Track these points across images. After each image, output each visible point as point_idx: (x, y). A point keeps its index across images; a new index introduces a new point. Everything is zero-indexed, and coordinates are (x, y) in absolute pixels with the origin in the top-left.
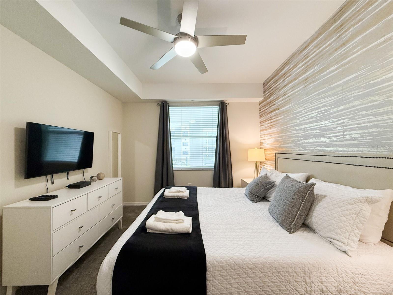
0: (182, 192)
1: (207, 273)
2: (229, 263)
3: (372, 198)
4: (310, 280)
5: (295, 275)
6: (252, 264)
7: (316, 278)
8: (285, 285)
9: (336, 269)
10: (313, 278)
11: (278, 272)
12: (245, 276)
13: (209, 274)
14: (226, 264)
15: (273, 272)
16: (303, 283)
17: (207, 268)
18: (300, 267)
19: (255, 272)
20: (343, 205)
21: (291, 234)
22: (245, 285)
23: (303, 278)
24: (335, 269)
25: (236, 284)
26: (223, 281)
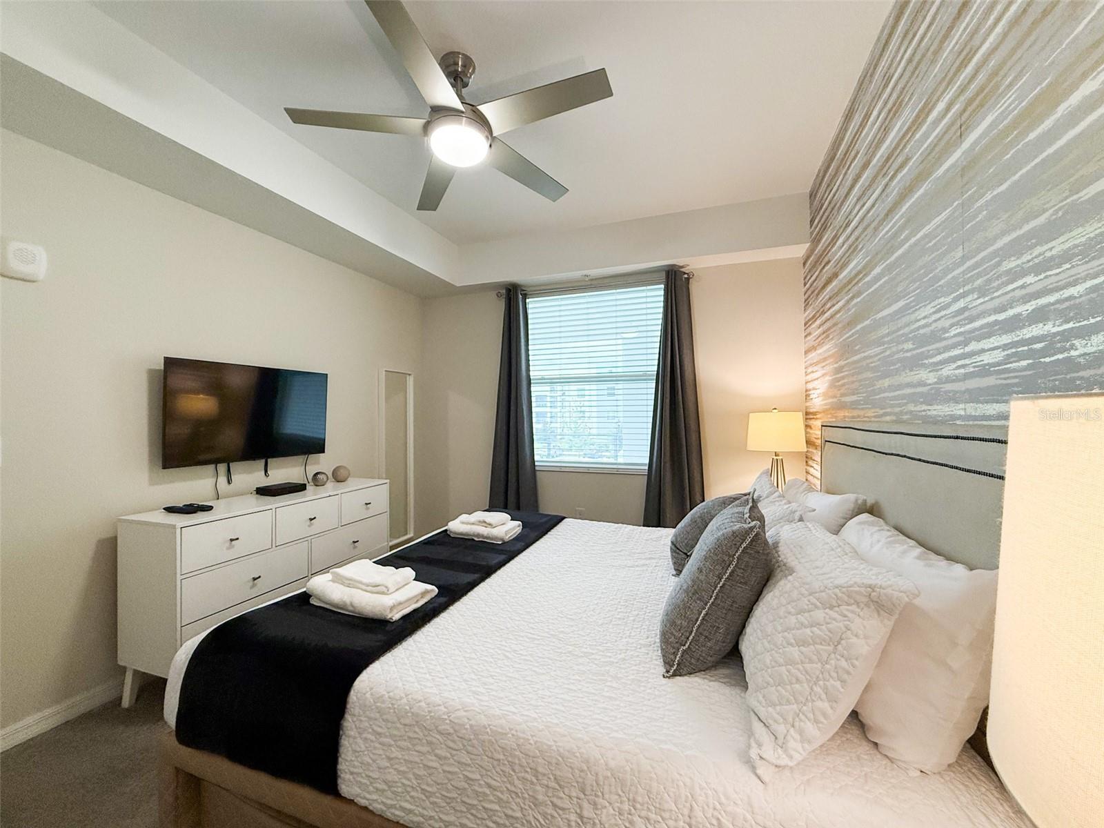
0: (490, 524)
1: (347, 716)
2: (396, 706)
3: (882, 590)
4: (596, 814)
5: (553, 784)
6: (448, 721)
7: (617, 813)
8: (522, 805)
9: (688, 805)
10: (604, 811)
11: (508, 761)
12: (425, 749)
13: (350, 720)
14: (390, 705)
15: (493, 758)
16: (573, 817)
17: (348, 706)
18: (571, 767)
19: (452, 745)
20: (806, 607)
21: (667, 677)
22: (422, 772)
23: (576, 803)
24: (684, 806)
25: (402, 763)
26: (375, 748)
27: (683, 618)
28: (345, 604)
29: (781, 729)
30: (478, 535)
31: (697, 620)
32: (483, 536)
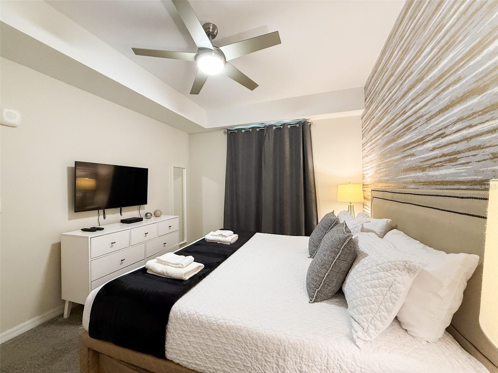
0: (224, 236)
1: (169, 323)
2: (192, 318)
3: (411, 263)
4: (285, 364)
5: (264, 351)
6: (216, 324)
7: (294, 363)
8: (251, 361)
9: (326, 359)
10: (289, 362)
11: (244, 342)
12: (206, 337)
13: (170, 324)
14: (189, 318)
15: (237, 341)
16: (275, 366)
17: (169, 319)
18: (273, 344)
19: (218, 335)
21: (311, 303)
22: (204, 348)
23: (275, 359)
24: (324, 359)
25: (195, 343)
26: (183, 337)
27: (317, 276)
28: (164, 273)
29: (365, 325)
30: (219, 241)
31: (324, 277)
32: (221, 241)
